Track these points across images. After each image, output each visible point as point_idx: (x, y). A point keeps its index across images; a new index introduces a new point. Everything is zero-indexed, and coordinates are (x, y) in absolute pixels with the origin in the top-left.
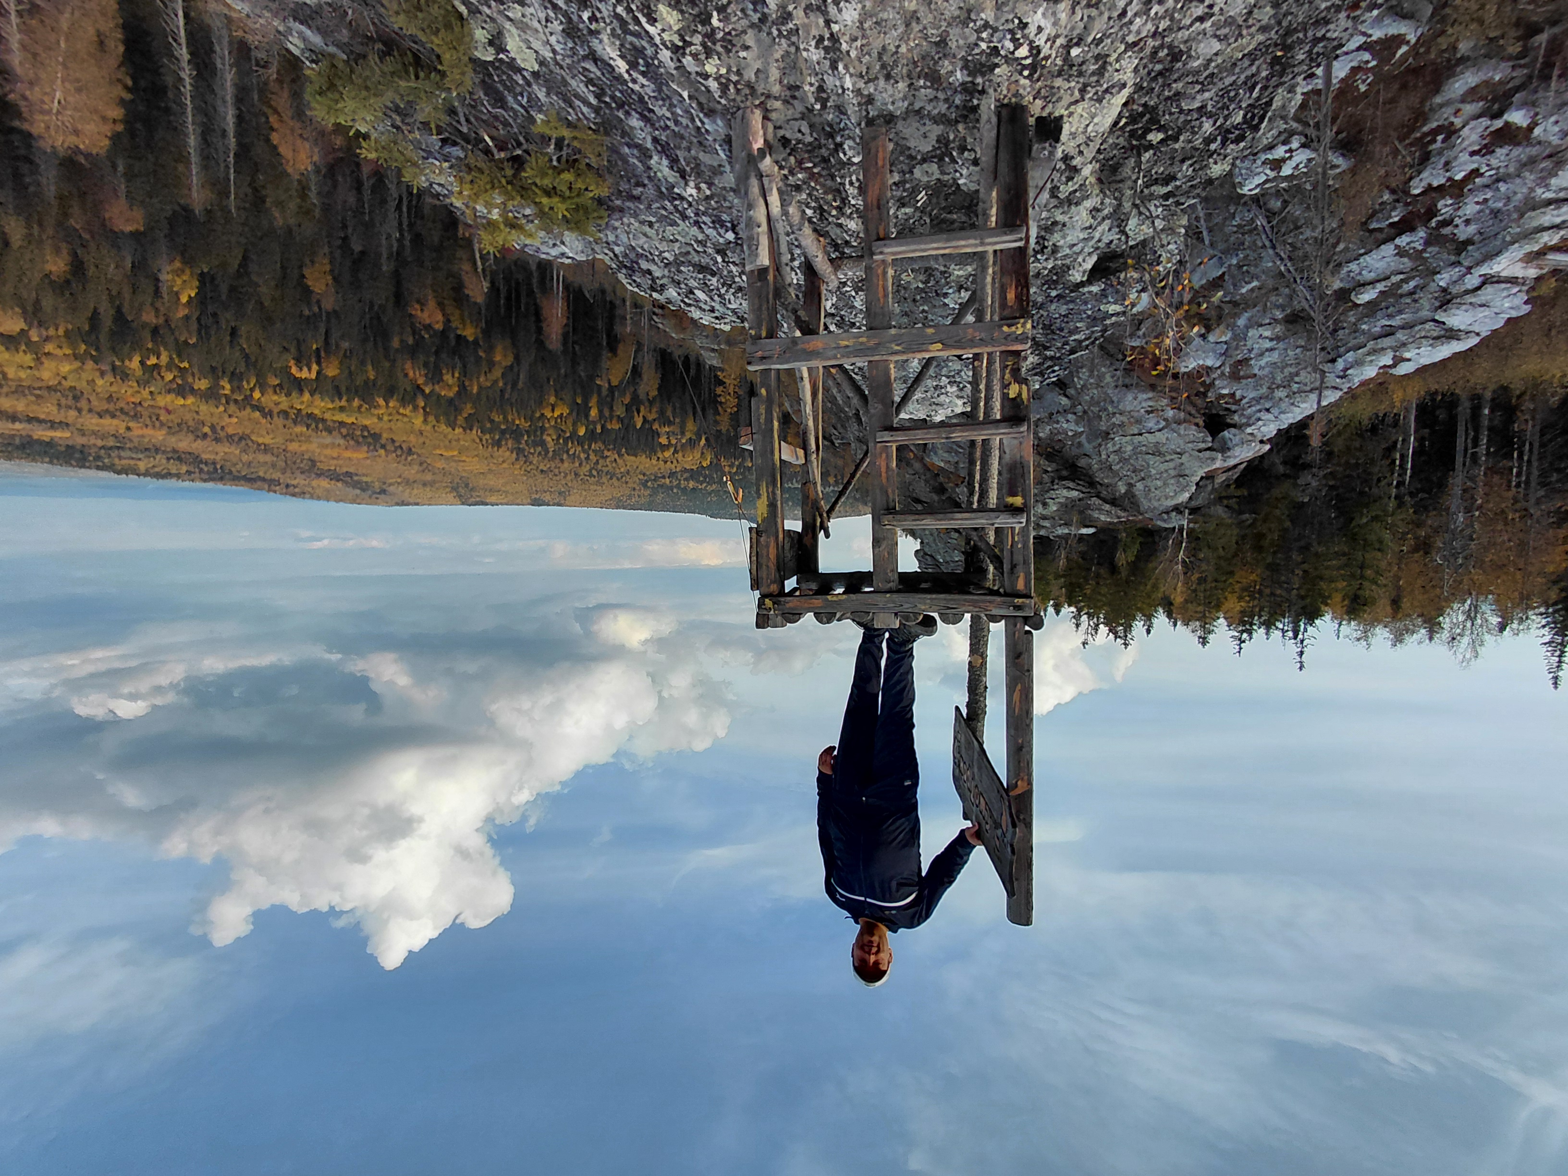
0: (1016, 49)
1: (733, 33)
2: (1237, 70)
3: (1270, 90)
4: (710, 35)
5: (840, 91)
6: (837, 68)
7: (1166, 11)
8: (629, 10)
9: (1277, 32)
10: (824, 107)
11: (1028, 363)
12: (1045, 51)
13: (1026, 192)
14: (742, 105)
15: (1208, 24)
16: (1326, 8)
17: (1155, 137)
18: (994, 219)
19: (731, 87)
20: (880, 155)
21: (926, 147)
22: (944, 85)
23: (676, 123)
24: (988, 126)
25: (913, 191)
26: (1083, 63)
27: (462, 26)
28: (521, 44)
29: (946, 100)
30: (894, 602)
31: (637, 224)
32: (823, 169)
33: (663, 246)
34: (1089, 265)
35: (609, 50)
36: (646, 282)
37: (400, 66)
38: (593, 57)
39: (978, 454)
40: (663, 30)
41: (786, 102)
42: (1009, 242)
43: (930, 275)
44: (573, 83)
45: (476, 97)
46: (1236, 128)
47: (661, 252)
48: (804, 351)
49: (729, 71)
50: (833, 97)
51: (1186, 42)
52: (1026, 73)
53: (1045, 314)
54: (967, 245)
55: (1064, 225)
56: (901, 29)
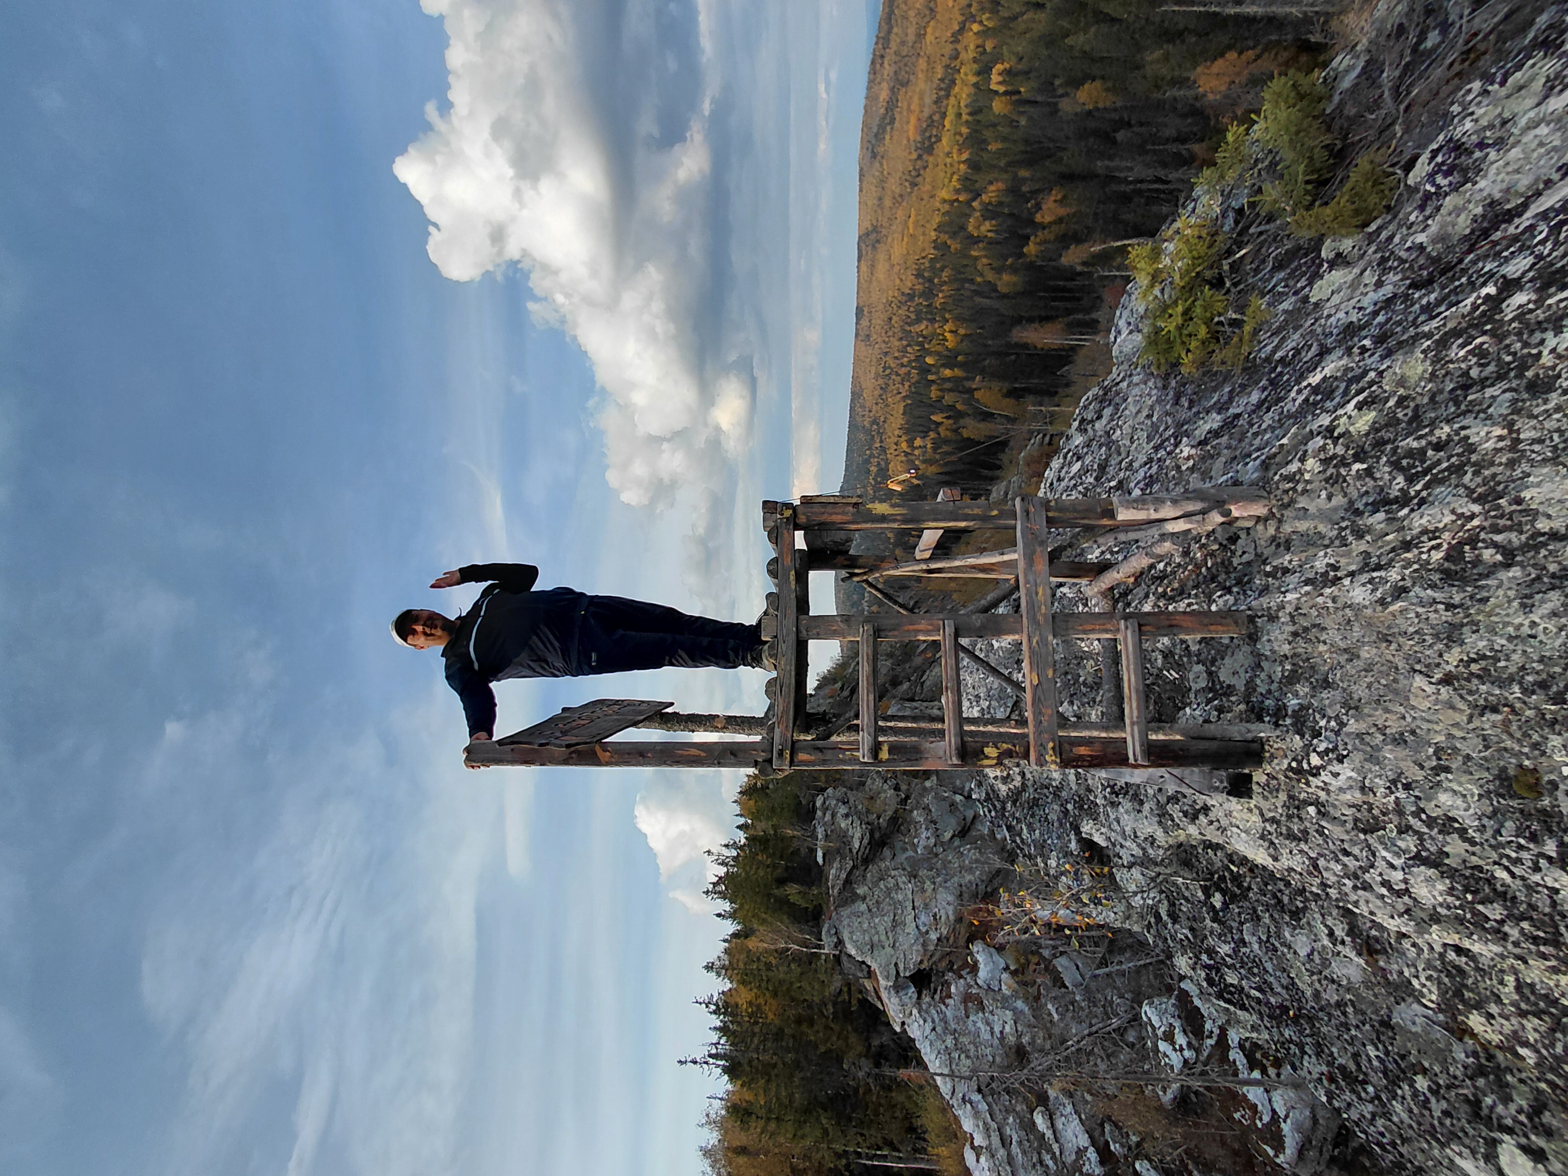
0: (1318, 754)
1: (1345, 485)
2: (1278, 974)
3: (1257, 1007)
4: (1344, 462)
5: (1283, 589)
6: (1306, 585)
7: (1346, 894)
8: (1372, 383)
9: (1313, 1008)
10: (1268, 574)
11: (1000, 785)
12: (1314, 781)
13: (1181, 765)
14: (1272, 496)
15: (1326, 942)
16: (1332, 1053)
17: (1217, 900)
18: (1154, 737)
19: (1291, 485)
20: (1220, 628)
21: (1224, 676)
22: (1284, 689)
23: (1256, 434)
24: (1243, 730)
25: (1179, 665)
26: (1300, 819)
27: (1356, 226)
28: (1337, 285)
29: (1269, 692)
30: (788, 635)
31: (1150, 403)
32: (1205, 577)
33: (1127, 429)
34: (1098, 839)
35: (1331, 366)
36: (1089, 415)
37: (1318, 165)
38: (1324, 352)
39: (923, 725)
40: (1350, 417)
41: (1273, 539)
42: (1133, 749)
43: (1092, 688)
44: (1296, 336)
45: (1285, 242)
46: (1221, 977)
47: (1121, 428)
48: (1034, 552)
49: (1307, 482)
50: (1277, 583)
51: (1308, 923)
52: (1294, 764)
53: (1049, 800)
54: (1131, 709)
55: (1139, 811)
56: (1342, 645)
